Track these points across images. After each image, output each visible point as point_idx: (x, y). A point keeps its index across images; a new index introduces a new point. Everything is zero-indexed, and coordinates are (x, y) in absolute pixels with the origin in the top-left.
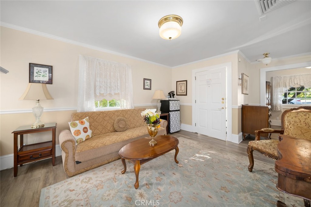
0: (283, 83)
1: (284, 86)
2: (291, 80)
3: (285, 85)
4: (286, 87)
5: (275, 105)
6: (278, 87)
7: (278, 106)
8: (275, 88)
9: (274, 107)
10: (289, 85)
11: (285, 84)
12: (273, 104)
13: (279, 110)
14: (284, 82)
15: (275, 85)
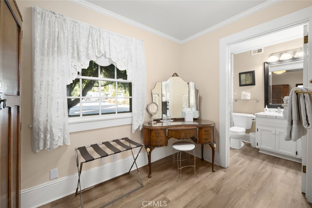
0: (70, 44)
1: (73, 53)
2: (90, 41)
3: (76, 52)
4: (79, 58)
5: (42, 128)
6: (56, 55)
7: (54, 130)
8: (43, 54)
9: (38, 135)
10: (88, 55)
11: (75, 46)
12: (35, 124)
13: (60, 143)
14: (73, 39)
15: (43, 42)
